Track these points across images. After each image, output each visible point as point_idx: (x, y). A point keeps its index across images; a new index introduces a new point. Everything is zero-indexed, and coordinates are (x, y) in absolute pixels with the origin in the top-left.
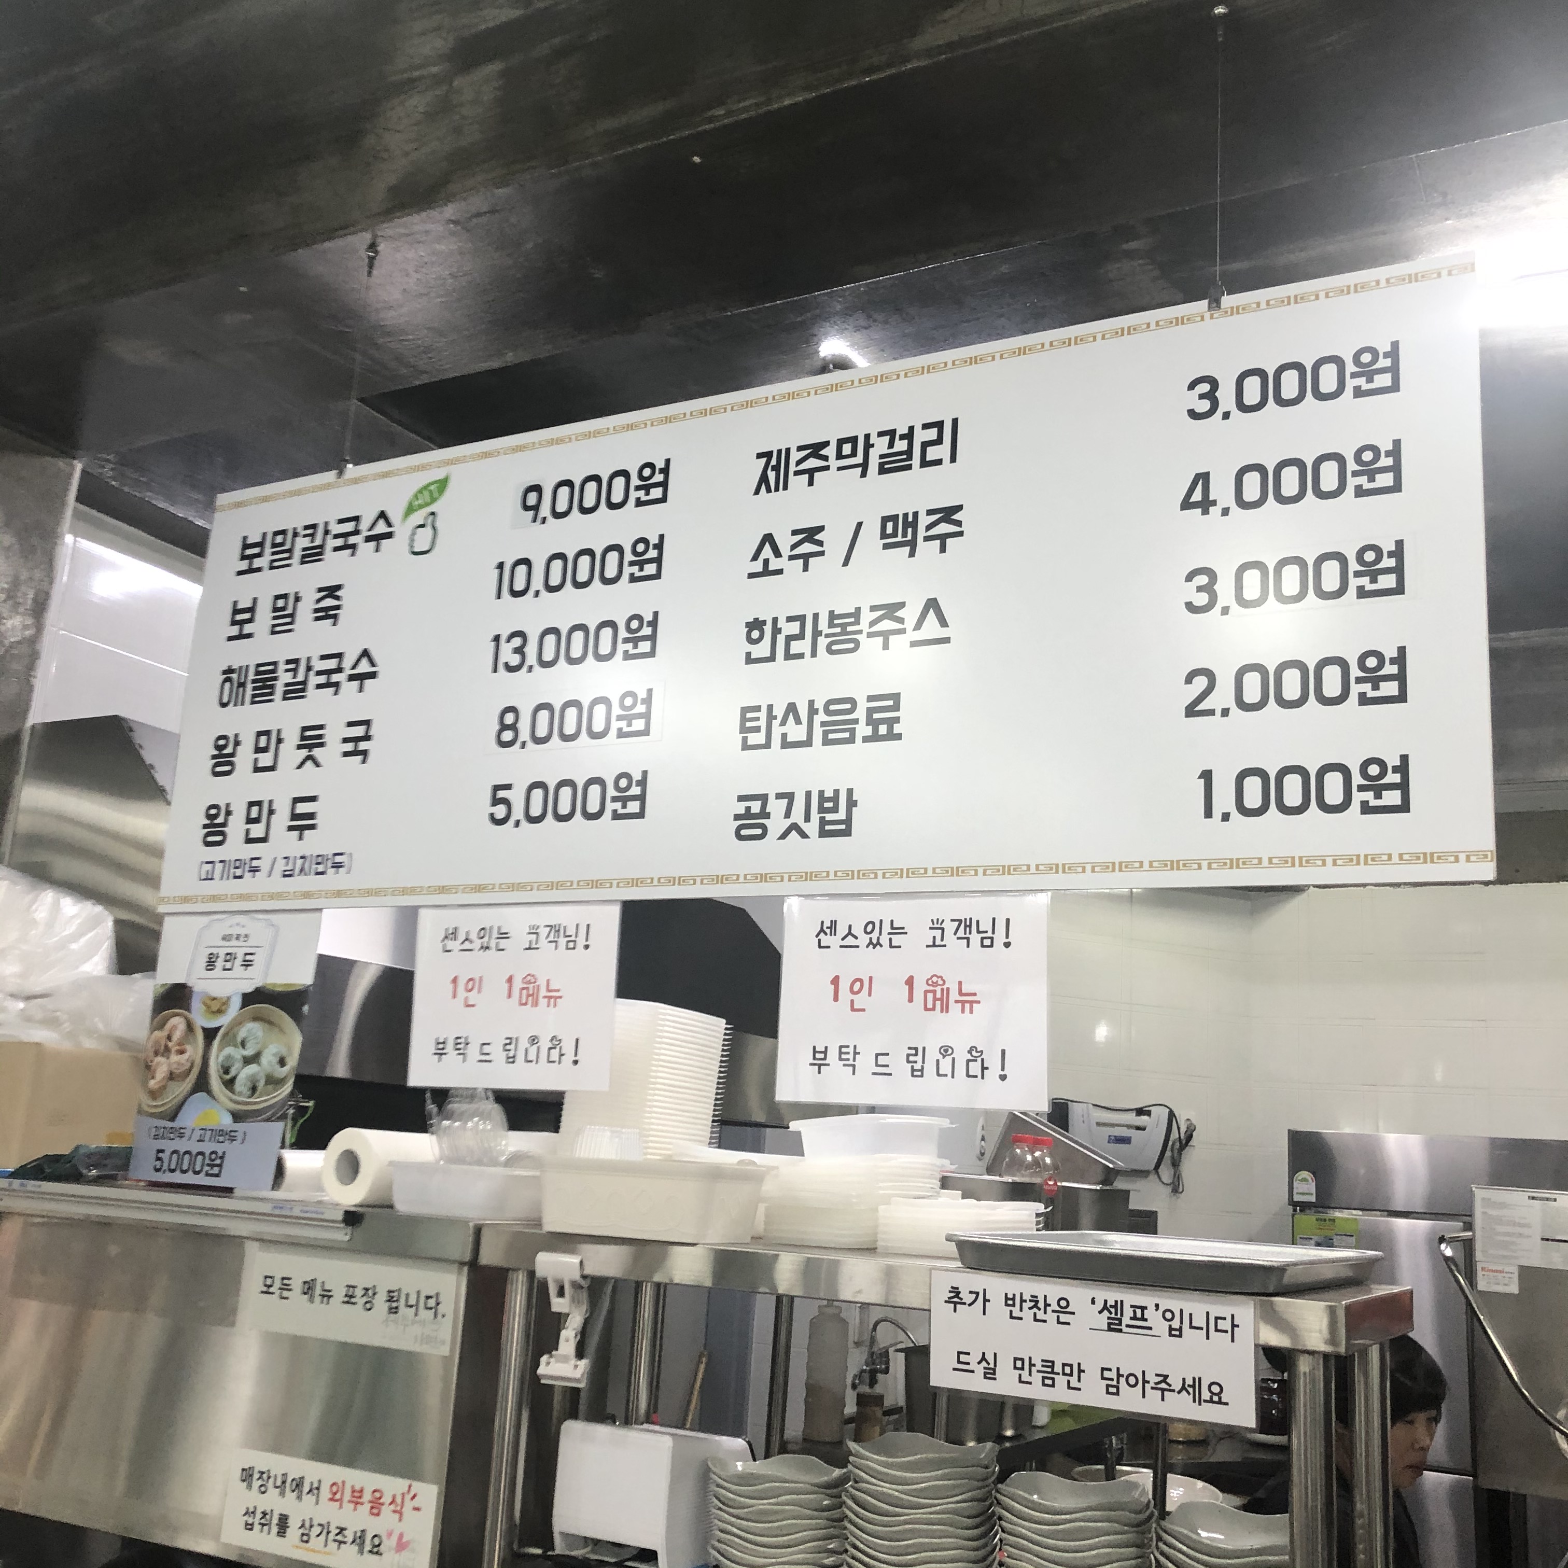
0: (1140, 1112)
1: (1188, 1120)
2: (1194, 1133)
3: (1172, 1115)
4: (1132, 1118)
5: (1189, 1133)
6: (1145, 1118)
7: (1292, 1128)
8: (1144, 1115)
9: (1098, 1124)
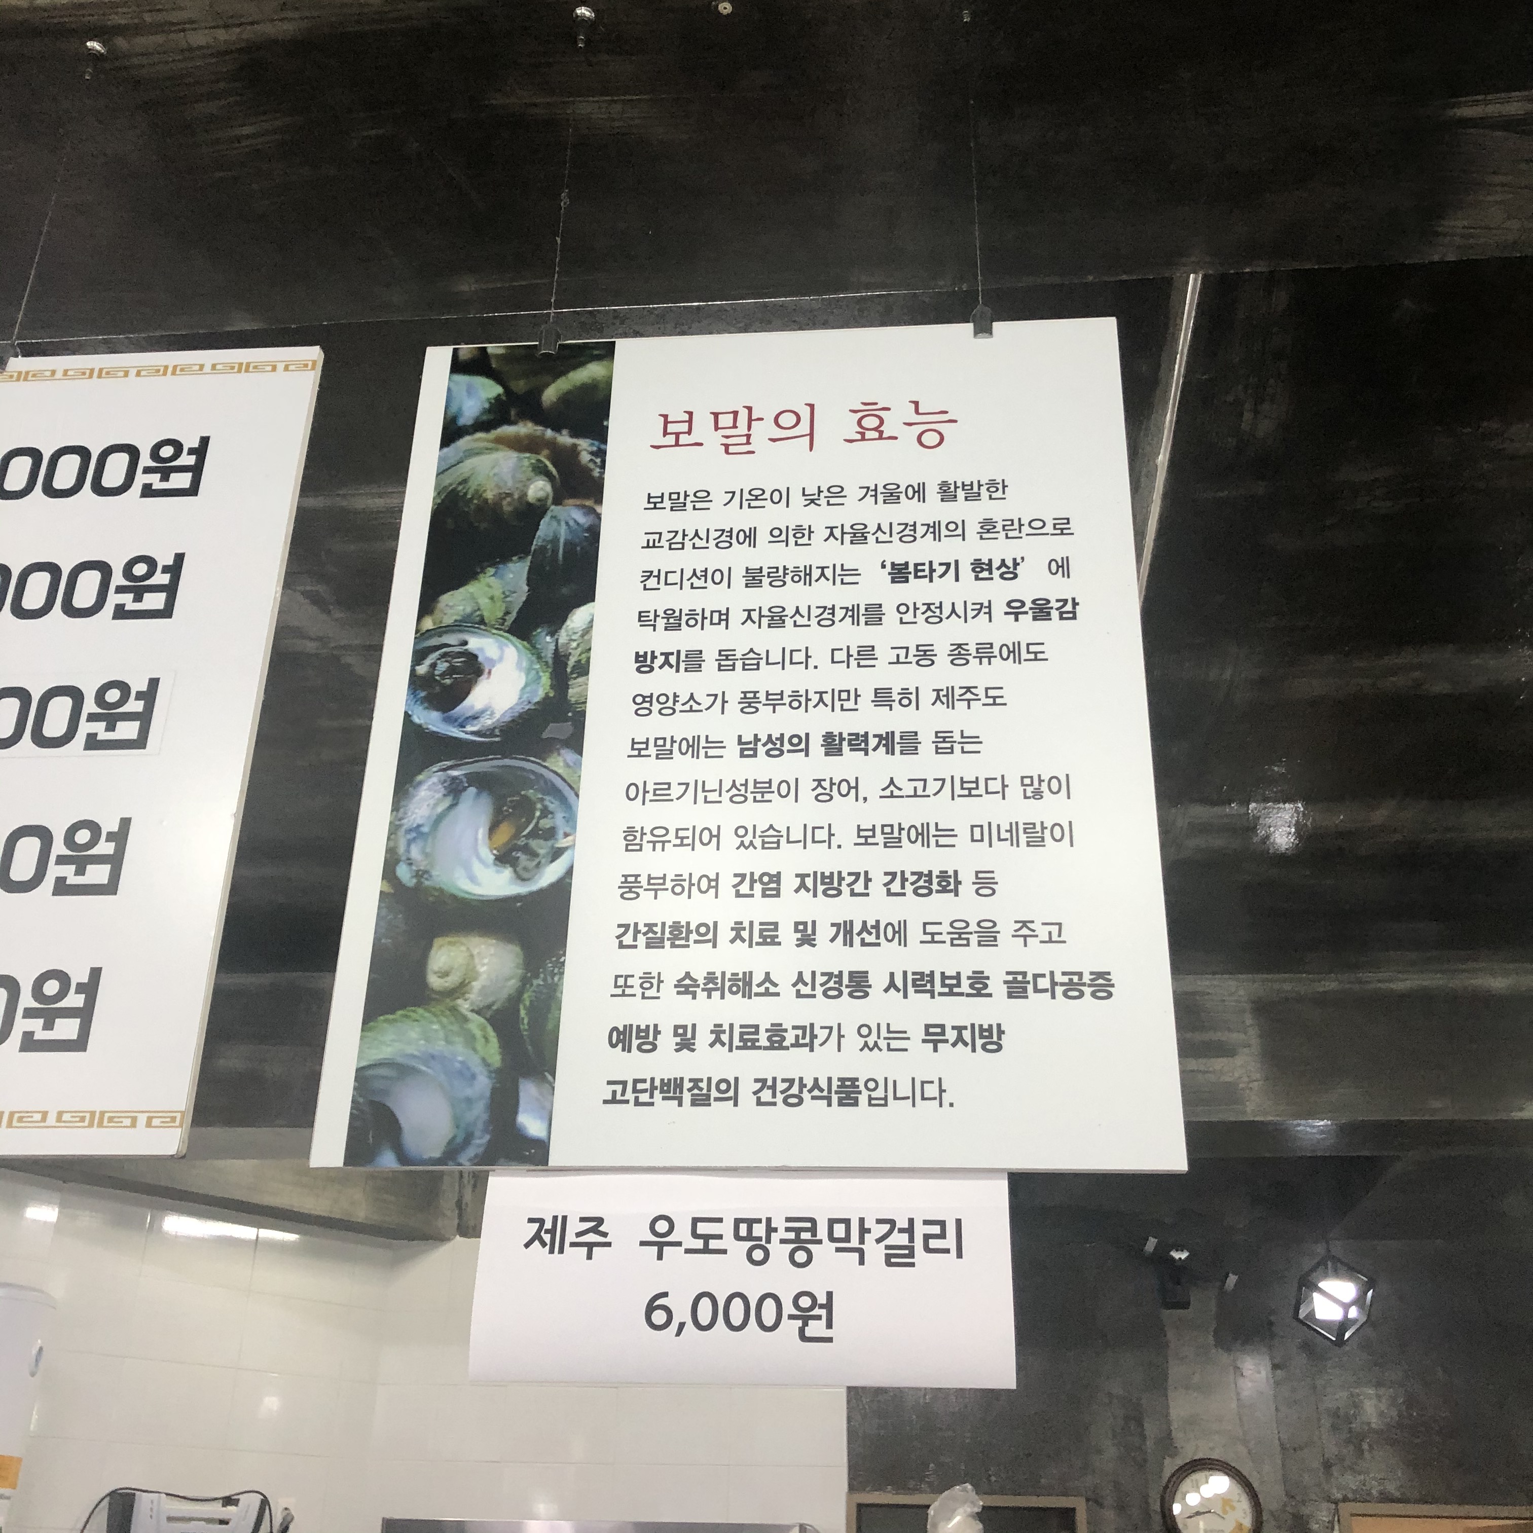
0: (229, 1501)
1: (286, 1509)
2: (291, 1527)
3: (265, 1503)
4: (217, 1510)
5: (284, 1526)
6: (231, 1509)
7: (388, 1516)
8: (231, 1505)
9: (170, 1519)
